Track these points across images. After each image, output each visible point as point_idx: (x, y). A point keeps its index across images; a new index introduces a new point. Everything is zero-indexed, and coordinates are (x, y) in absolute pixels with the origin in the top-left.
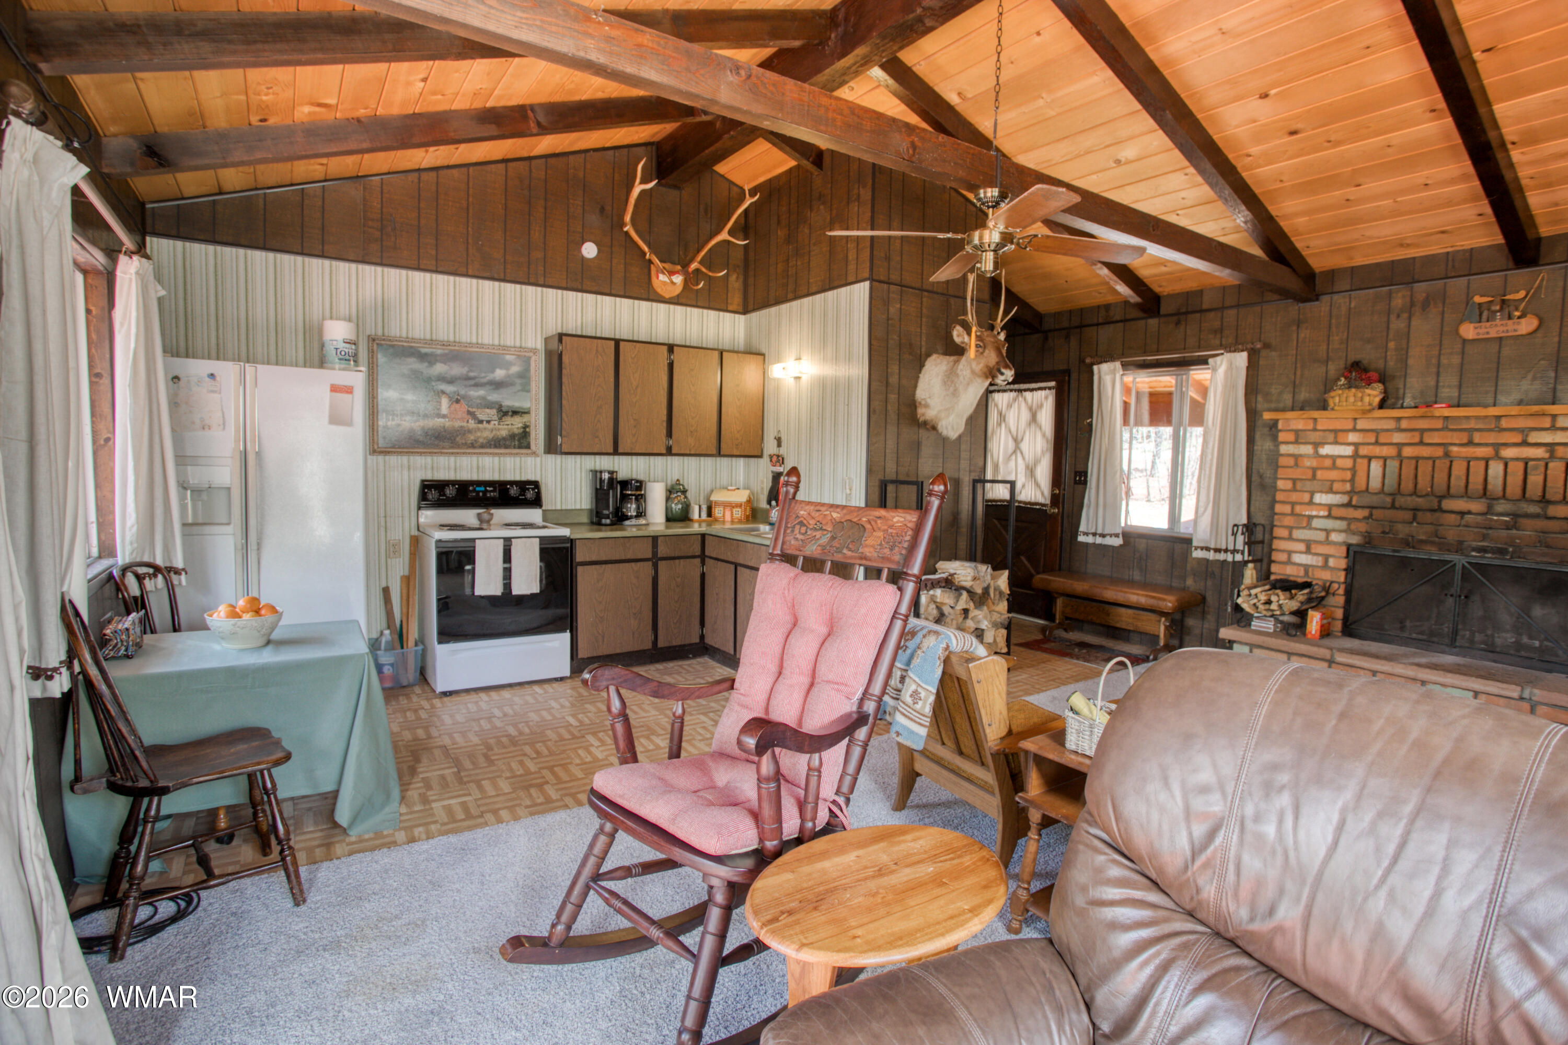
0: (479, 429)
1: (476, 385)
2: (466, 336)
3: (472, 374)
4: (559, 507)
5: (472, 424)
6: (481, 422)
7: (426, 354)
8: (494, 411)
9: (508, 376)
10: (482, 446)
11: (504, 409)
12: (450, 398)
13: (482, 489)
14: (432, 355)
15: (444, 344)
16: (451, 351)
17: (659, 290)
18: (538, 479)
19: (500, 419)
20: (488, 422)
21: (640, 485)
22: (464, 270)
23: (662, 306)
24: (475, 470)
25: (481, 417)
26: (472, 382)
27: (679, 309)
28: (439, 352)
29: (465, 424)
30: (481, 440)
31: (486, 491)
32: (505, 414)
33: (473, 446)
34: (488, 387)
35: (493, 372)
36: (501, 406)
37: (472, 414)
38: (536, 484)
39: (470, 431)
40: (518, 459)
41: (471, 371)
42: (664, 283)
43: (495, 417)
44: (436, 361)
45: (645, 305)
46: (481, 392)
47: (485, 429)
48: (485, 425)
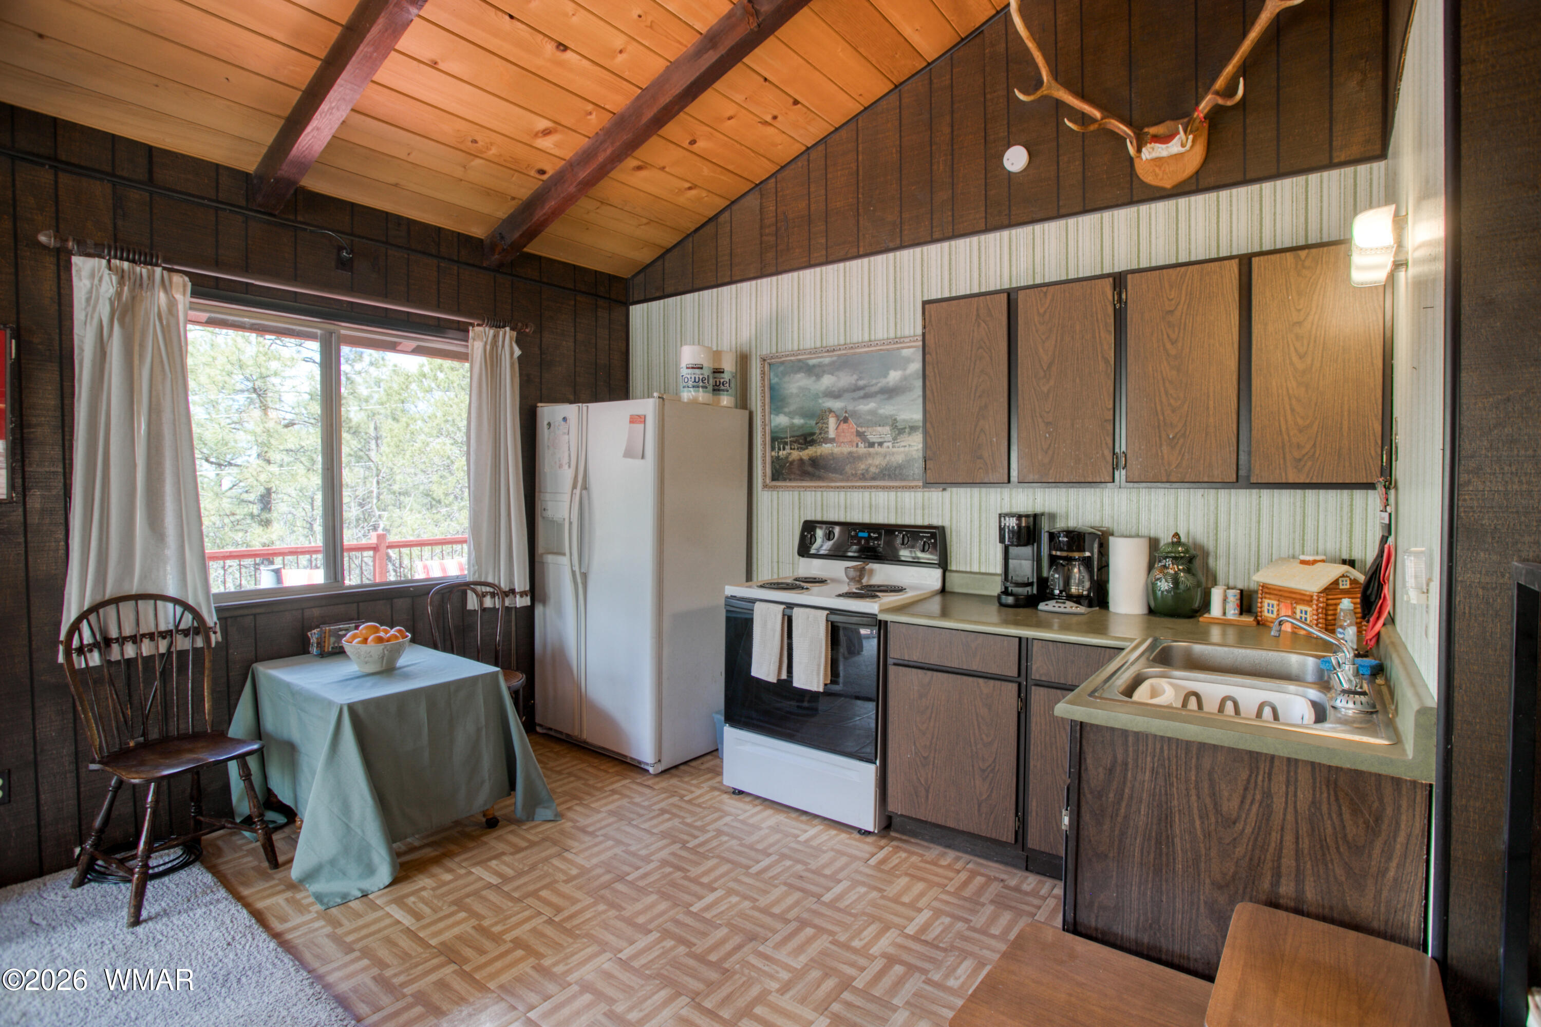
0: (870, 454)
2: (857, 335)
5: (862, 449)
6: (872, 445)
10: (874, 478)
11: (900, 425)
12: (837, 417)
13: (865, 535)
17: (1149, 179)
18: (946, 524)
19: (895, 439)
20: (880, 444)
22: (854, 251)
23: (1160, 208)
24: (867, 510)
25: (872, 438)
29: (854, 449)
30: (873, 470)
31: (870, 536)
32: (901, 431)
33: (863, 477)
36: (895, 421)
37: (860, 435)
38: (942, 529)
39: (858, 458)
42: (1158, 161)
43: (889, 437)
47: (877, 454)
48: (877, 448)
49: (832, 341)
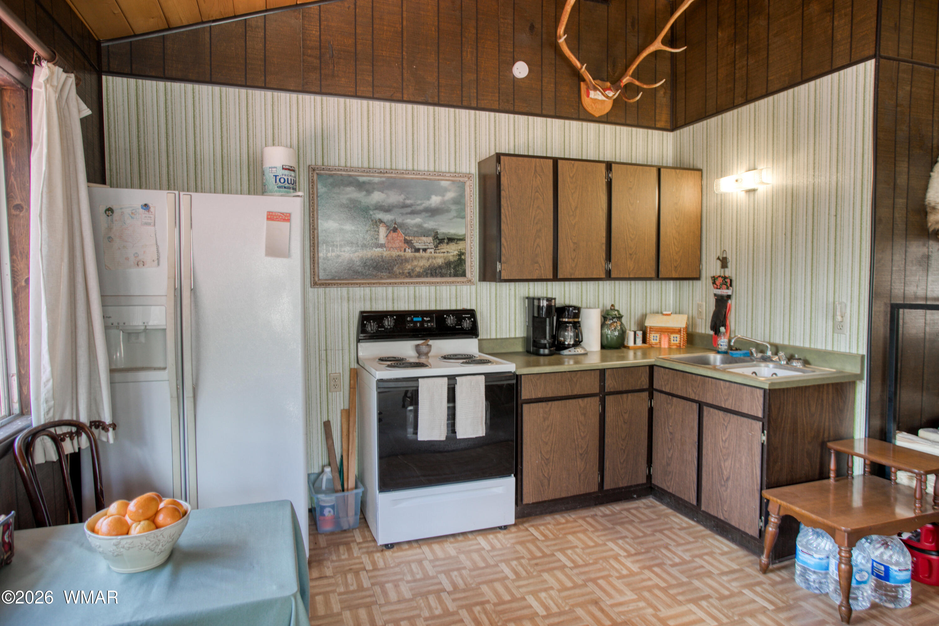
0: (416, 258)
1: (413, 213)
2: (402, 164)
3: (408, 202)
4: (493, 336)
5: (409, 253)
6: (417, 250)
7: (364, 183)
8: (431, 239)
9: (443, 202)
10: (419, 276)
11: (440, 237)
12: (388, 227)
13: (420, 319)
14: (370, 183)
15: (381, 172)
16: (389, 178)
17: (589, 109)
18: (473, 307)
19: (436, 247)
20: (425, 250)
21: (576, 312)
22: (399, 95)
23: (592, 126)
24: (412, 300)
25: (418, 245)
26: (409, 210)
27: (609, 128)
28: (376, 180)
29: (402, 253)
30: (418, 269)
31: (423, 321)
32: (441, 241)
33: (410, 275)
34: (424, 215)
35: (429, 198)
36: (437, 233)
37: (408, 243)
38: (472, 313)
39: (407, 260)
40: (453, 288)
41: (408, 198)
42: (595, 101)
43: (432, 245)
44: (374, 189)
45: (575, 124)
46: (418, 220)
47: (422, 257)
48: (422, 253)
49: (379, 164)
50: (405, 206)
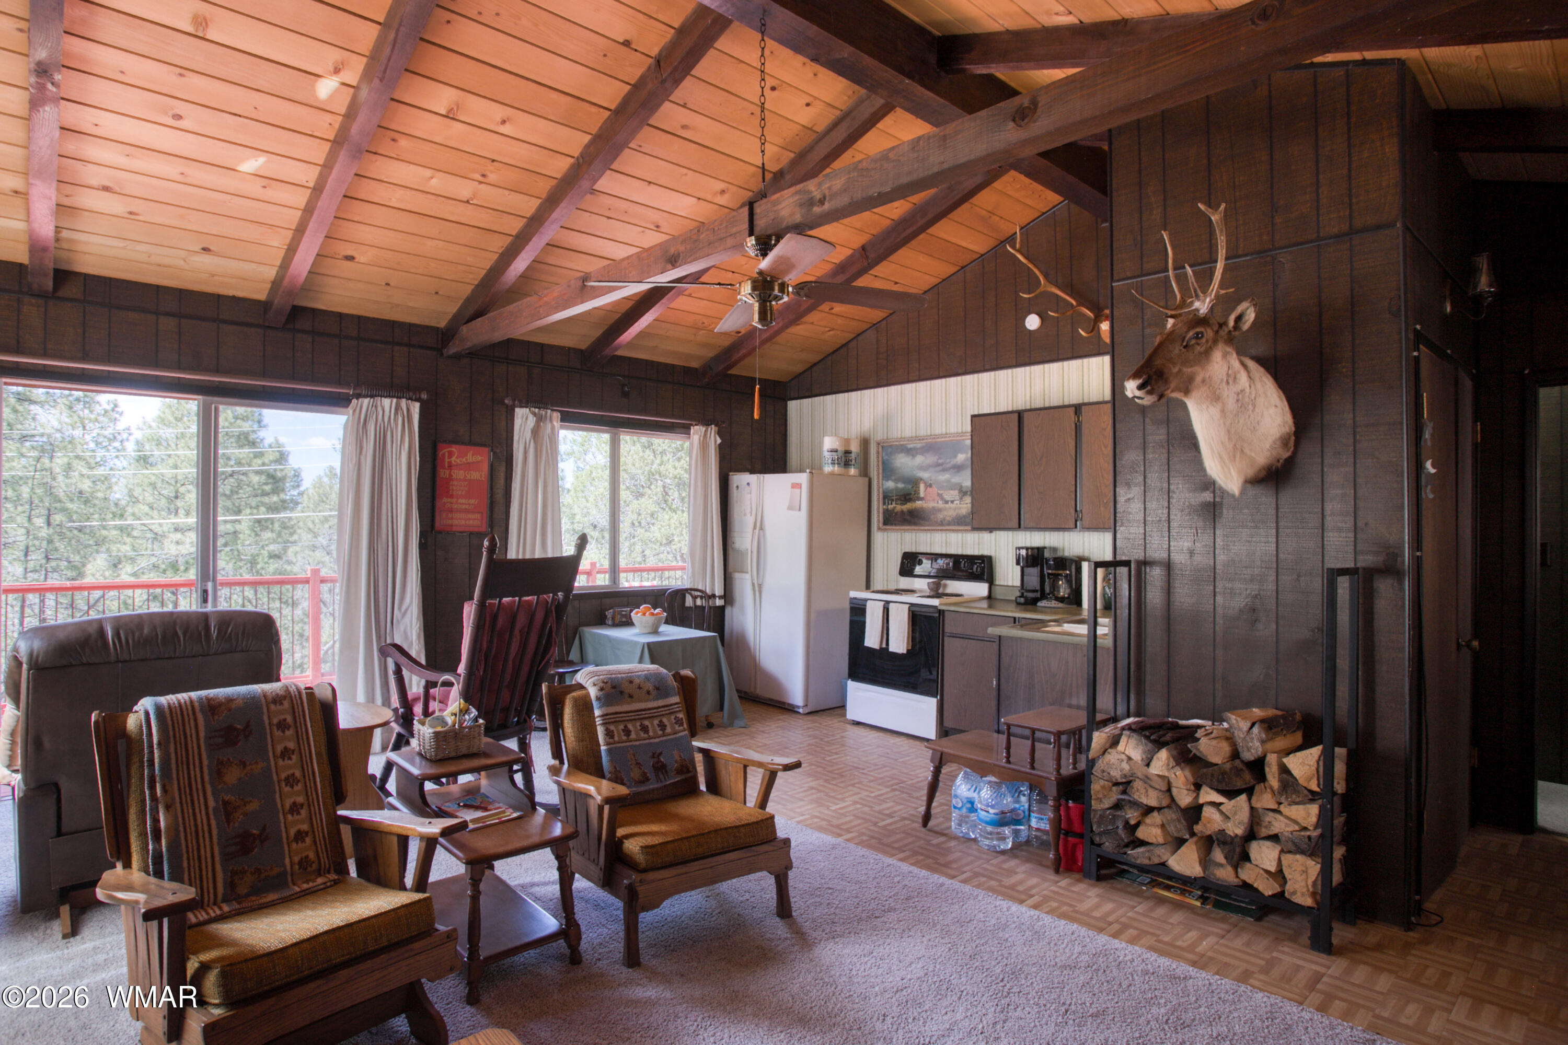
0: (945, 509)
1: (944, 470)
2: (938, 430)
3: (940, 461)
4: (1010, 584)
5: (941, 505)
6: (947, 502)
7: (911, 449)
8: (956, 492)
9: (967, 459)
10: (949, 524)
11: (964, 490)
12: (925, 483)
14: (914, 449)
15: (920, 439)
16: (928, 443)
18: (993, 555)
19: (961, 499)
20: (952, 502)
22: (937, 373)
25: (947, 498)
26: (940, 468)
28: (919, 445)
29: (936, 505)
30: (948, 518)
32: (965, 493)
33: (942, 524)
34: (952, 471)
35: (955, 457)
36: (961, 487)
37: (940, 496)
38: (991, 559)
39: (940, 510)
41: (940, 458)
43: (958, 497)
44: (917, 453)
46: (947, 476)
47: (950, 508)
48: (950, 505)
49: (923, 432)
50: (938, 465)
